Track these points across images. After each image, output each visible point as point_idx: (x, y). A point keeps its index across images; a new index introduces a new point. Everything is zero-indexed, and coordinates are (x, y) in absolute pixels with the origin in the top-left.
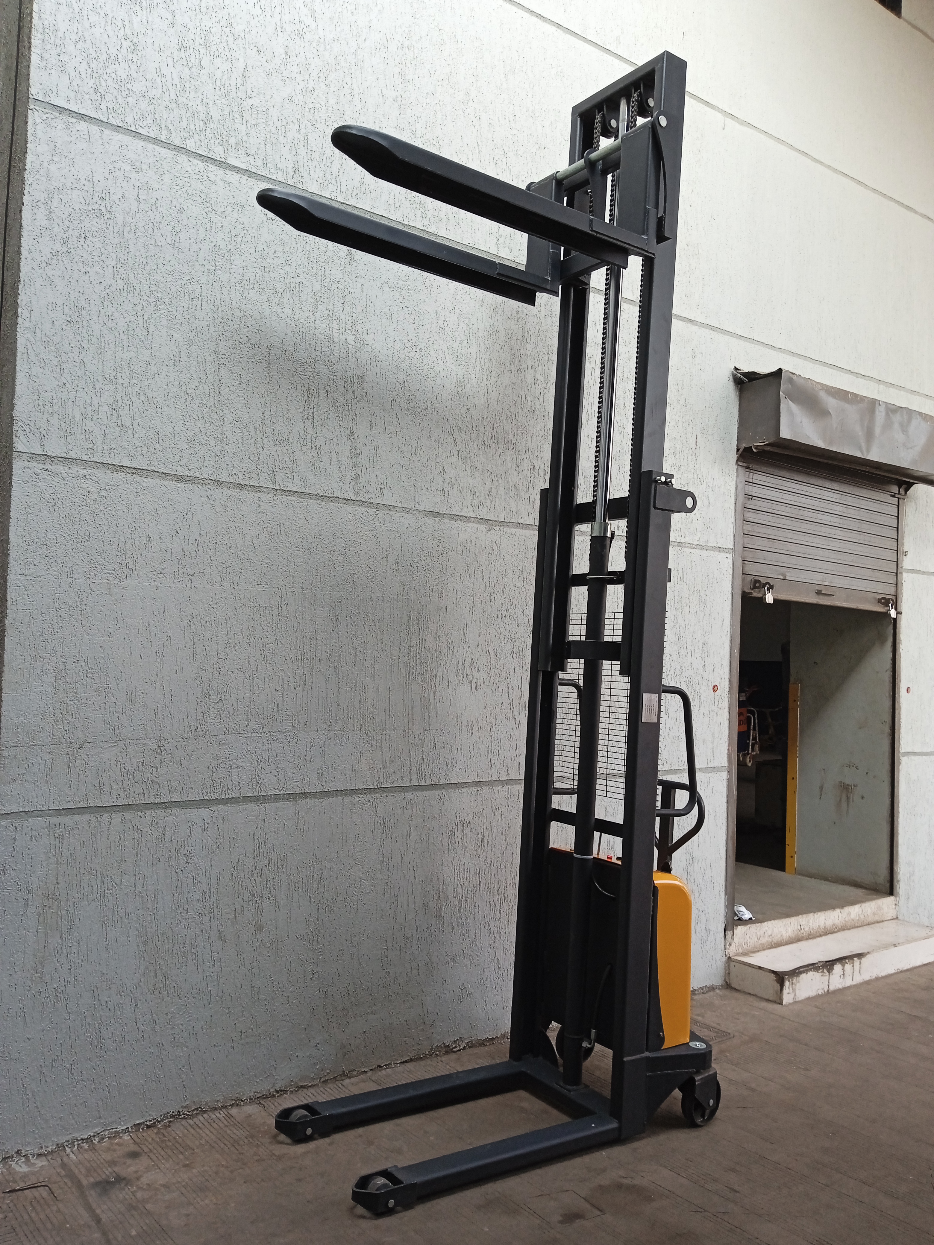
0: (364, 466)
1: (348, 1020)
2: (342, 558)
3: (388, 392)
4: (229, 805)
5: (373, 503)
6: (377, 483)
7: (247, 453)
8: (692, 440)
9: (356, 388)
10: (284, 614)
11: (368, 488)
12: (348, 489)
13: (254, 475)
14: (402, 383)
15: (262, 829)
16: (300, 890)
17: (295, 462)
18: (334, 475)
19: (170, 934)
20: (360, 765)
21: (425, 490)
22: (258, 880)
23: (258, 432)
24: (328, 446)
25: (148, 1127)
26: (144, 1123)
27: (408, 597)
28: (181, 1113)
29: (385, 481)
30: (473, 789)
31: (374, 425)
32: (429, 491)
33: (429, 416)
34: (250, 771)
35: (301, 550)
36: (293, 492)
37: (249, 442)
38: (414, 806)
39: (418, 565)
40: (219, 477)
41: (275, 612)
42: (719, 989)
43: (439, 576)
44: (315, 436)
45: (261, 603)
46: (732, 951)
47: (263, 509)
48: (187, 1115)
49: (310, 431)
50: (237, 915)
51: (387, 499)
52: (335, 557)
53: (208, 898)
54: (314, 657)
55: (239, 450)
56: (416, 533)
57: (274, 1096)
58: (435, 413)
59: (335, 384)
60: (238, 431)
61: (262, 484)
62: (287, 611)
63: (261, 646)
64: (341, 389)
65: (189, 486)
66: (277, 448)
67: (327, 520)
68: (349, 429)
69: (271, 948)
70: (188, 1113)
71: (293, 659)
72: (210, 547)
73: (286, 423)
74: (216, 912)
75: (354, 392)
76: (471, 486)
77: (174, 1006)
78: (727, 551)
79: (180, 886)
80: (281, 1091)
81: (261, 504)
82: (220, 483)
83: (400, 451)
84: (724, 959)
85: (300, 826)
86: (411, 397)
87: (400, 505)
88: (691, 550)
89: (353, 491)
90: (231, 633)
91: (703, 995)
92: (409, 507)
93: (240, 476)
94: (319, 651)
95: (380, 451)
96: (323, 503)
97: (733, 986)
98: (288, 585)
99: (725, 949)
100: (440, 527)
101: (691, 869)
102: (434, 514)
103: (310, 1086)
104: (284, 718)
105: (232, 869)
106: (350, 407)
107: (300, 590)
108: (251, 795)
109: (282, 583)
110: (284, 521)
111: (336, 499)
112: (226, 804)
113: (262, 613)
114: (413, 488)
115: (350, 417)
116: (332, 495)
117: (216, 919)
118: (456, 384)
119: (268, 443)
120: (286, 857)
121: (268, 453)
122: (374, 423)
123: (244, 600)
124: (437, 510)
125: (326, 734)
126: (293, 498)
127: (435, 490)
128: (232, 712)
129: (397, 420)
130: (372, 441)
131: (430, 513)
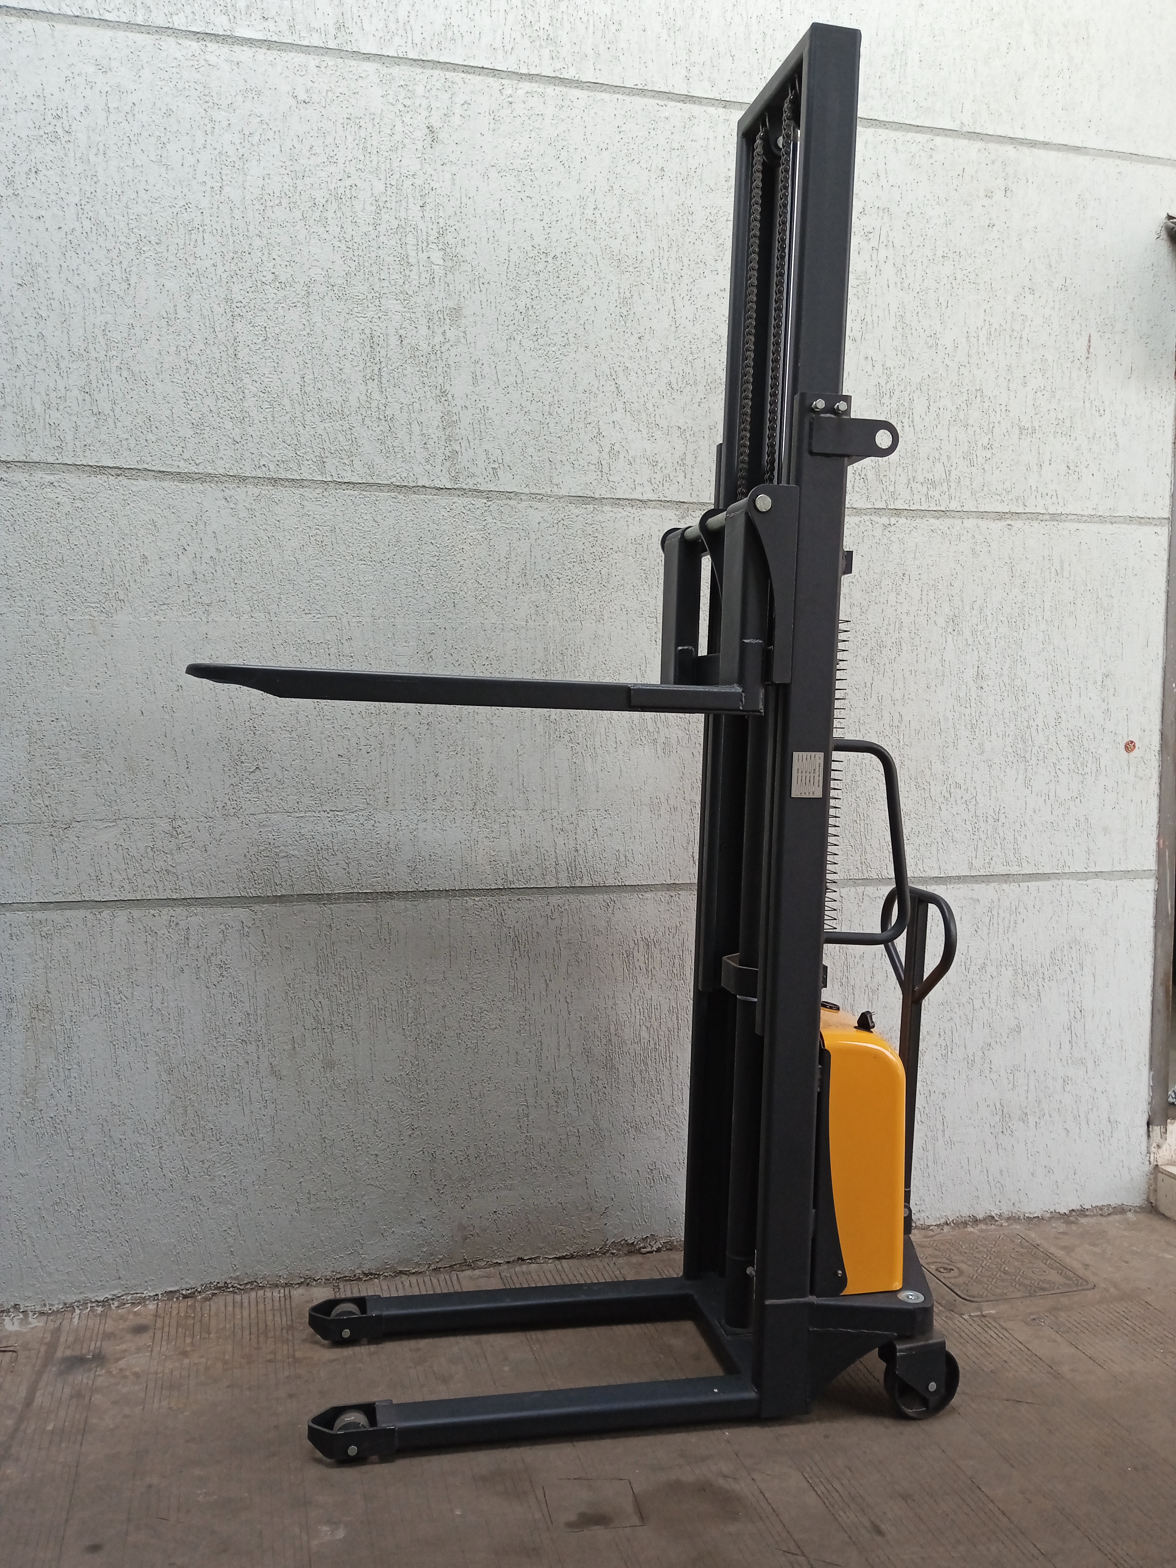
0: (465, 437)
1: (470, 1194)
2: (433, 572)
3: (500, 327)
4: (278, 904)
5: (481, 492)
6: (487, 461)
7: (280, 435)
8: (1080, 346)
9: (447, 327)
10: (347, 651)
11: (473, 469)
12: (439, 474)
13: (293, 465)
14: (524, 312)
15: (328, 937)
16: (388, 1020)
17: (354, 441)
18: (417, 455)
19: (203, 1063)
20: (474, 857)
21: (568, 466)
22: (325, 1002)
23: (297, 405)
24: (405, 415)
25: (185, 1297)
26: (178, 1291)
27: (544, 622)
28: (230, 1285)
29: (500, 458)
30: (663, 895)
31: (479, 377)
32: (576, 466)
34: (306, 862)
35: (369, 563)
36: (353, 483)
37: (282, 419)
38: (565, 914)
39: (560, 576)
40: (240, 471)
41: (333, 651)
42: (1133, 1212)
43: (596, 590)
44: (384, 401)
46: (1163, 1156)
47: (309, 511)
48: (238, 1289)
49: (376, 395)
50: (296, 1045)
51: (506, 483)
52: (423, 571)
53: (253, 1021)
55: (268, 431)
56: (554, 530)
57: (360, 1279)
58: (582, 350)
59: (413, 324)
60: (266, 405)
61: (305, 476)
62: (351, 649)
64: (423, 331)
65: (198, 486)
66: (326, 425)
67: (408, 519)
68: (439, 387)
69: (347, 1091)
70: (239, 1286)
71: (363, 713)
72: (233, 567)
73: (337, 388)
74: (265, 1040)
75: (444, 332)
76: (648, 453)
77: (213, 1152)
78: (1157, 522)
79: (213, 1004)
80: (371, 1274)
81: (305, 503)
82: (243, 479)
83: (524, 412)
84: (1147, 1168)
85: (385, 935)
86: (540, 331)
87: (527, 491)
88: (1079, 526)
89: (448, 476)
91: (1100, 1218)
92: (542, 491)
93: (272, 467)
95: (490, 414)
96: (401, 497)
97: (1162, 1209)
98: (351, 613)
99: (1149, 1153)
100: (596, 518)
101: (1077, 1025)
102: (583, 499)
103: (414, 1273)
104: (354, 793)
105: (287, 987)
106: (438, 356)
107: (369, 620)
108: (309, 892)
109: (341, 611)
110: (341, 525)
111: (421, 489)
112: (273, 903)
113: (313, 652)
114: (547, 464)
115: (440, 370)
116: (415, 484)
117: (267, 1049)
118: (618, 303)
119: (312, 418)
120: (364, 975)
121: (312, 432)
122: (479, 374)
123: (286, 636)
124: (591, 494)
125: (418, 814)
126: (352, 492)
127: (586, 464)
128: (275, 784)
129: (518, 366)
130: (478, 400)
131: (579, 498)
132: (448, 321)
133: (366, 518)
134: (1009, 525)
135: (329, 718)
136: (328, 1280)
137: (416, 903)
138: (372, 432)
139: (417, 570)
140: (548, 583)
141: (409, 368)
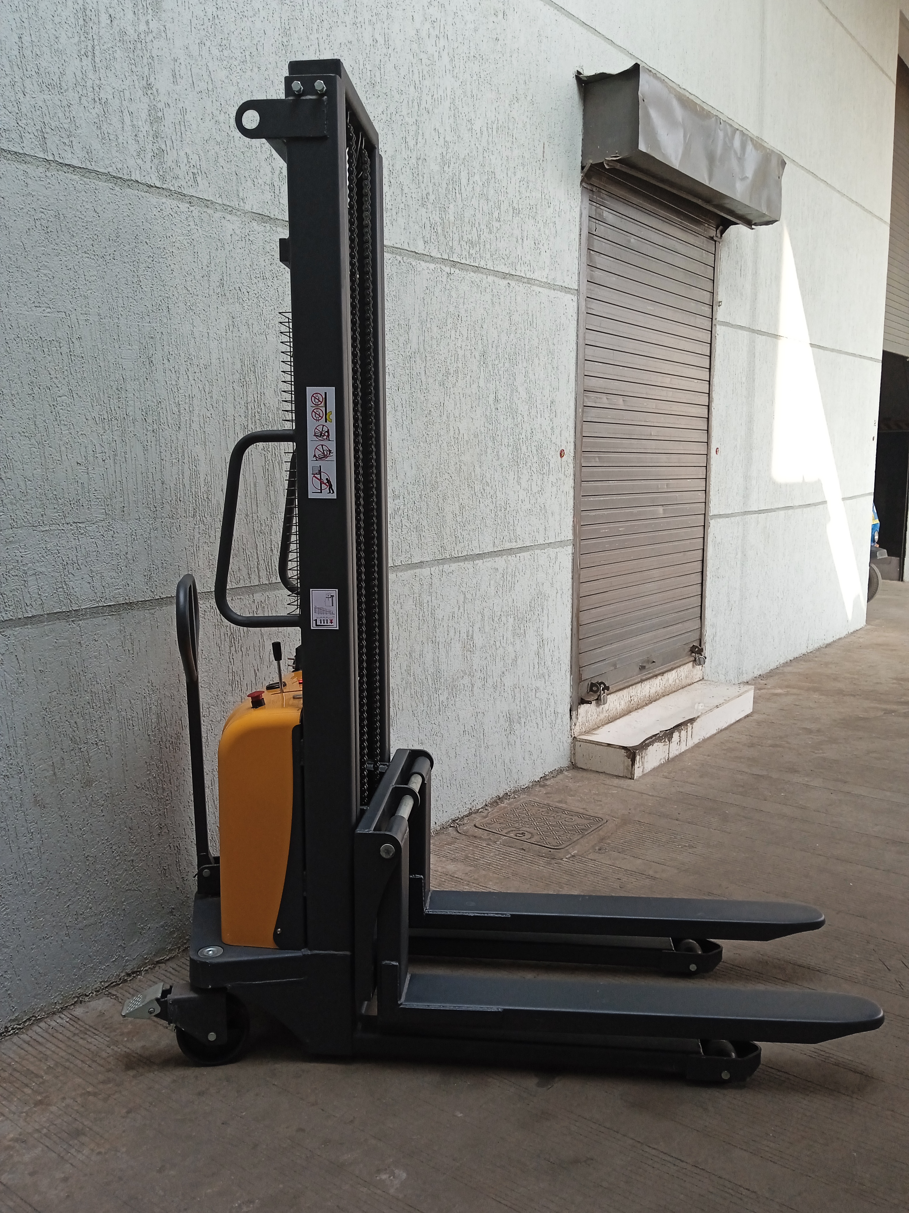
0: (169, 137)
2: (149, 274)
3: (193, 29)
4: (29, 626)
5: (184, 195)
6: (188, 165)
8: (539, 150)
9: (149, 17)
10: (78, 352)
11: (177, 171)
12: (149, 170)
13: (14, 135)
14: (211, 19)
15: (78, 654)
16: (136, 728)
17: (73, 120)
18: (129, 147)
21: (250, 183)
22: (80, 721)
23: (16, 68)
24: (117, 101)
27: (239, 334)
29: (198, 164)
31: (178, 77)
32: (256, 184)
33: (249, 73)
34: (53, 578)
35: (92, 257)
36: (74, 167)
39: (249, 290)
41: (65, 350)
42: (567, 770)
43: (275, 307)
44: (98, 82)
45: (43, 335)
46: (577, 730)
47: (33, 191)
48: (18, 1029)
49: (91, 74)
50: (56, 770)
51: (204, 190)
52: (140, 272)
54: (125, 416)
56: (243, 244)
57: (125, 981)
58: (256, 70)
59: (121, 5)
61: (27, 151)
62: (81, 349)
63: (50, 399)
64: (130, 15)
66: (45, 97)
68: (145, 79)
69: (105, 805)
70: (18, 1027)
71: (97, 419)
73: (54, 58)
74: (27, 772)
75: (146, 20)
78: (572, 291)
80: (133, 973)
81: (29, 181)
83: (215, 122)
84: (570, 740)
85: (128, 646)
86: (224, 42)
87: (219, 201)
88: (540, 289)
89: (157, 174)
90: (5, 380)
91: (552, 779)
92: (232, 204)
94: (131, 408)
95: (188, 117)
96: (117, 189)
97: (578, 765)
98: (79, 309)
99: (571, 730)
100: (272, 237)
101: (541, 651)
102: (264, 219)
103: (168, 960)
104: (93, 503)
105: (44, 712)
106: (144, 45)
107: (97, 318)
108: (58, 610)
109: (70, 306)
110: (64, 211)
111: (135, 184)
112: (25, 625)
113: (46, 350)
114: (235, 177)
115: (145, 60)
116: (129, 178)
117: (29, 780)
118: (281, 31)
119: (31, 86)
120: (113, 688)
121: (33, 102)
122: (177, 73)
123: (18, 330)
124: (267, 214)
125: (151, 522)
126: (74, 177)
127: (263, 183)
128: (19, 496)
129: (208, 73)
130: (178, 100)
131: (259, 216)
132: (150, 11)
133: (87, 207)
134: (509, 283)
135: (66, 423)
136: (98, 991)
137: (153, 611)
138: (88, 114)
139: (135, 269)
140: (240, 295)
141: (118, 51)
